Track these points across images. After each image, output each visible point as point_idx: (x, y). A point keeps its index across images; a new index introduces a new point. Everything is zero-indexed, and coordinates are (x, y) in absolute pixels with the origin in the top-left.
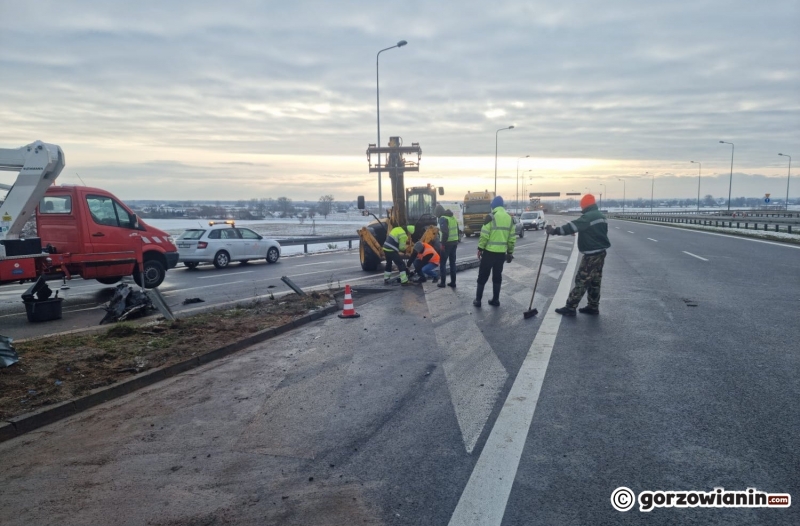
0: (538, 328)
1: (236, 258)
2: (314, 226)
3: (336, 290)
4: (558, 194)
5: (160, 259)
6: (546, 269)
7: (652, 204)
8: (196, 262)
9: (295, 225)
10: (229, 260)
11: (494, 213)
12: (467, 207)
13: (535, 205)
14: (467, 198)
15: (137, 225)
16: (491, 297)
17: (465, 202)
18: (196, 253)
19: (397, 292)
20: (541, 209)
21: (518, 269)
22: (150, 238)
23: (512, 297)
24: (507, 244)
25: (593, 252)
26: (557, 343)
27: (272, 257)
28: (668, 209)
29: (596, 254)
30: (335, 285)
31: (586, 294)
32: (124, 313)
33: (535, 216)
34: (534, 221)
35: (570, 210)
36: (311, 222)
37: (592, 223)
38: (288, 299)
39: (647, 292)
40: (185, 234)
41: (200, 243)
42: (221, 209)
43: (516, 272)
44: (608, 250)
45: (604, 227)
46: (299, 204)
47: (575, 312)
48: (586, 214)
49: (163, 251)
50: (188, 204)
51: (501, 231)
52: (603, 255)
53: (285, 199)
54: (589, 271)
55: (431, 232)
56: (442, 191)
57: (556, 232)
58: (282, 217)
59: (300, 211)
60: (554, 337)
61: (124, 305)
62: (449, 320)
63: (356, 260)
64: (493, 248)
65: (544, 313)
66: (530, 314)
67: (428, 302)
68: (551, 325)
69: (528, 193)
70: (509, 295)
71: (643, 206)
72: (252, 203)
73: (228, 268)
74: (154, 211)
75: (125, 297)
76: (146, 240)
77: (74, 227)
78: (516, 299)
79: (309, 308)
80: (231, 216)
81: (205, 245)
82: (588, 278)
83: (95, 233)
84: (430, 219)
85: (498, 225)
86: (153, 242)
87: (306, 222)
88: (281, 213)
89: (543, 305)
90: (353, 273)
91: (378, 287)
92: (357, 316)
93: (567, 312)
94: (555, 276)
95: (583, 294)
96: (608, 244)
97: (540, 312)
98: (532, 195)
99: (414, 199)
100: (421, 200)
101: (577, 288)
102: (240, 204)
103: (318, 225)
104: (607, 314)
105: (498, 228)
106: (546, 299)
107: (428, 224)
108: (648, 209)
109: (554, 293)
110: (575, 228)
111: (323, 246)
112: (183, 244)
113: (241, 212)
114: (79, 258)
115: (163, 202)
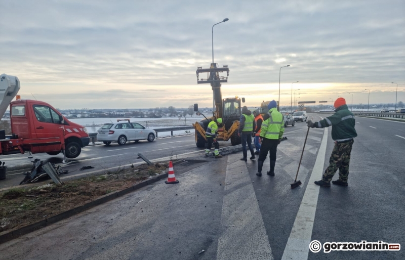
0: (301, 198)
1: (131, 139)
2: (185, 120)
3: (175, 160)
4: (314, 102)
5: (77, 141)
6: (308, 147)
7: (368, 106)
8: (110, 142)
9: (176, 120)
10: (126, 141)
11: (271, 112)
12: (263, 110)
13: (301, 108)
14: (262, 104)
15: (63, 122)
16: (269, 169)
17: (261, 107)
18: (108, 137)
19: (210, 163)
20: (305, 110)
21: (289, 146)
22: (71, 129)
23: (284, 168)
24: (279, 133)
25: (343, 140)
26: (317, 217)
27: (151, 138)
28: (377, 109)
29: (346, 141)
30: (174, 157)
31: (338, 171)
32: (35, 177)
33: (301, 114)
34: (301, 117)
35: (321, 110)
36: (184, 119)
37: (343, 119)
38: (141, 168)
39: (380, 166)
40: (104, 126)
41: (110, 131)
42: (141, 113)
43: (288, 149)
44: (355, 139)
45: (352, 122)
46: (179, 110)
47: (329, 184)
48: (339, 112)
49: (79, 136)
50: (127, 110)
51: (276, 125)
52: (351, 142)
53: (172, 107)
54: (340, 154)
55: (236, 125)
56: (244, 100)
57: (315, 125)
58: (170, 116)
59: (179, 113)
60: (314, 209)
61: (36, 172)
62: (237, 188)
63: (193, 141)
64: (270, 137)
65: (306, 183)
66: (296, 185)
67: (227, 172)
68: (312, 195)
69: (298, 102)
70: (282, 166)
71: (363, 107)
72: (156, 109)
73: (125, 145)
74: (110, 114)
75: (36, 167)
76: (69, 130)
77: (27, 123)
78: (286, 170)
79: (150, 175)
80: (146, 116)
81: (113, 132)
82: (339, 159)
83: (38, 127)
84: (237, 116)
85: (274, 121)
86: (74, 132)
87: (182, 119)
88: (170, 114)
89: (305, 176)
90: (191, 149)
91: (200, 159)
92: (177, 182)
93: (324, 184)
94: (314, 152)
95: (335, 171)
96: (355, 134)
97: (303, 182)
98: (299, 103)
99: (228, 105)
100: (232, 106)
101: (331, 166)
102: (151, 110)
103: (187, 120)
104: (354, 186)
105: (274, 123)
106: (308, 171)
107: (235, 120)
108: (366, 110)
109: (313, 166)
110: (329, 122)
111: (183, 132)
112: (102, 132)
113: (151, 114)
114: (28, 142)
115: (115, 110)
